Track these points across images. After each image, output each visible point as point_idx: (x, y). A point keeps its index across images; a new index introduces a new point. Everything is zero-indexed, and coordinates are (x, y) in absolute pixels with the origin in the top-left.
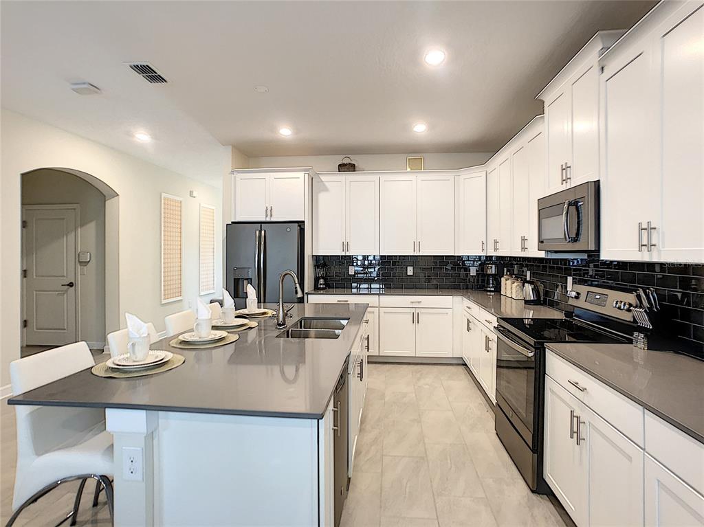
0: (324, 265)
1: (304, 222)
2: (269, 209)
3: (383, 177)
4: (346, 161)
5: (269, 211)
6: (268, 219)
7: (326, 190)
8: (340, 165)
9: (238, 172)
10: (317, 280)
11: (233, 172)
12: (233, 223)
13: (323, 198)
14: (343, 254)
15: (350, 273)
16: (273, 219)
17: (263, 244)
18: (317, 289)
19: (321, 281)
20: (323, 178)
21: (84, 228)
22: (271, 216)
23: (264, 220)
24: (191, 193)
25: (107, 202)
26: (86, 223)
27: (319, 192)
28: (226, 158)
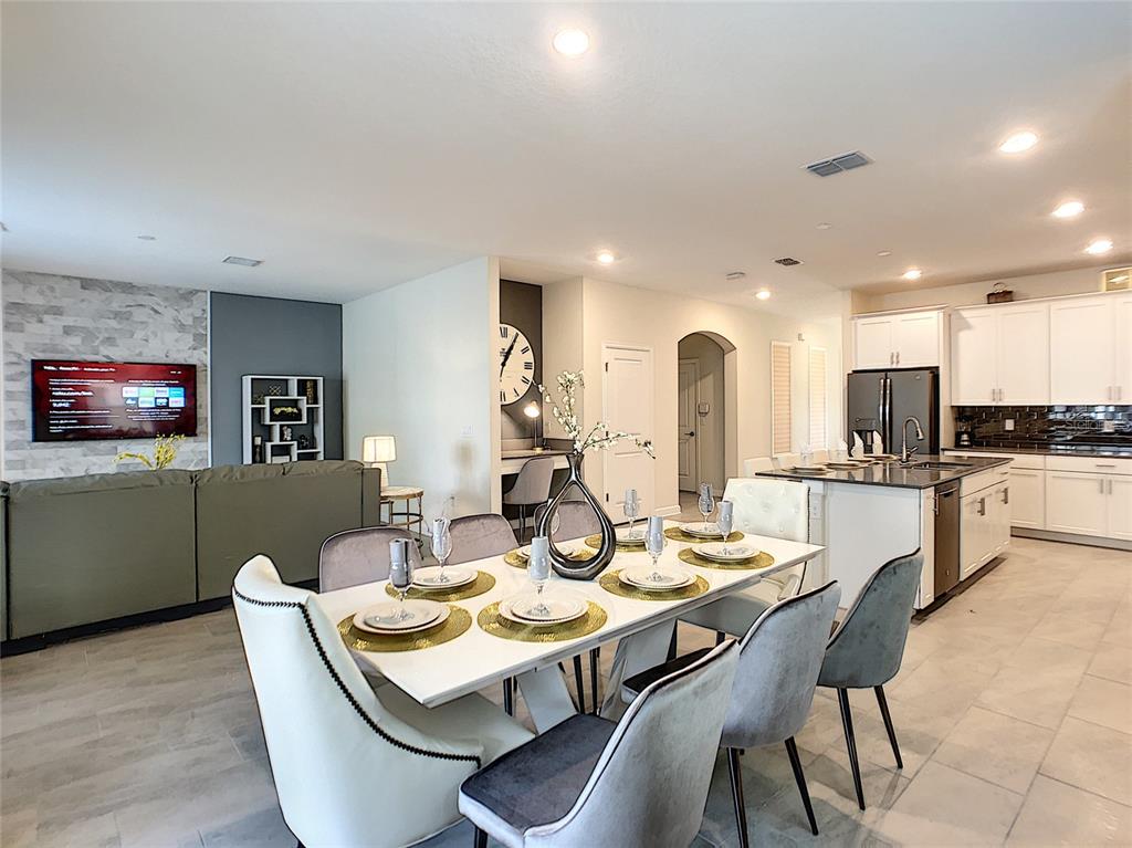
0: (968, 419)
1: (937, 368)
2: (895, 355)
3: (1055, 306)
4: (1000, 289)
5: (895, 357)
6: (894, 366)
7: (968, 327)
8: (989, 295)
9: (859, 317)
10: (958, 435)
11: (853, 318)
12: (854, 372)
13: (964, 337)
14: (994, 404)
15: (1007, 428)
16: (899, 367)
17: (888, 394)
18: (958, 445)
19: (965, 437)
20: (965, 314)
21: (703, 381)
22: (898, 362)
23: (889, 367)
24: (800, 337)
25: (726, 356)
26: (705, 376)
27: (960, 330)
28: (845, 303)
